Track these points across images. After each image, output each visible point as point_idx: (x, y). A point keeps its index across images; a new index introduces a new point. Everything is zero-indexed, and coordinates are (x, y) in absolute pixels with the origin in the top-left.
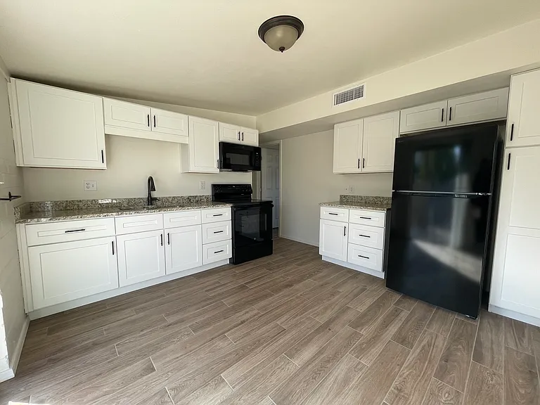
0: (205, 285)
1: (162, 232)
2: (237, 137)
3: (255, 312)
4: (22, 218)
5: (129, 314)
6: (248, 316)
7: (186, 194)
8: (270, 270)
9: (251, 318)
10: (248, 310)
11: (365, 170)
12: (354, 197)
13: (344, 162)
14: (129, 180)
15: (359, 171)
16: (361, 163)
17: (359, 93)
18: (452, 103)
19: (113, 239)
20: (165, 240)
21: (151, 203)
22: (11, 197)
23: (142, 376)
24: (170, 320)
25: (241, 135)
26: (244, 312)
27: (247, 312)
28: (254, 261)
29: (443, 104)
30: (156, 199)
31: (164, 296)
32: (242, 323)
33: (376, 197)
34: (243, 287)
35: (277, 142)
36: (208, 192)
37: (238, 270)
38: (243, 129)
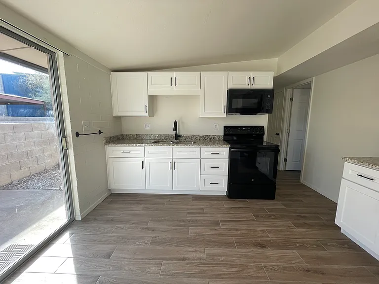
0: (193, 207)
1: (171, 160)
2: (247, 83)
3: (202, 255)
4: (107, 143)
5: (138, 209)
6: (193, 255)
7: (202, 133)
8: (257, 216)
9: (193, 259)
10: (198, 249)
19: (143, 160)
20: (173, 166)
21: (178, 139)
22: (100, 132)
23: (103, 257)
24: (150, 225)
25: (251, 80)
26: (193, 249)
27: (196, 251)
28: (248, 201)
30: (180, 136)
31: (164, 204)
32: (184, 259)
34: (216, 223)
35: (308, 81)
36: (221, 133)
37: (227, 204)
38: (253, 74)
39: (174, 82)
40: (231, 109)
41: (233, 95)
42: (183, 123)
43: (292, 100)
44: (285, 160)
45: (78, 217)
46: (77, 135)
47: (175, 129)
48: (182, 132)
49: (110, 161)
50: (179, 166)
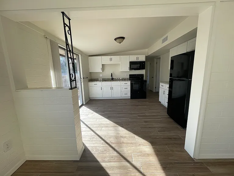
2: (136, 59)
4: (89, 81)
14: (107, 74)
19: (101, 87)
20: (112, 88)
21: (112, 79)
22: (87, 78)
36: (128, 77)
38: (138, 56)
39: (111, 59)
40: (131, 69)
41: (132, 63)
42: (114, 74)
43: (157, 63)
44: (156, 88)
45: (84, 103)
46: (83, 78)
47: (112, 76)
48: (114, 77)
49: (90, 88)
50: (114, 88)
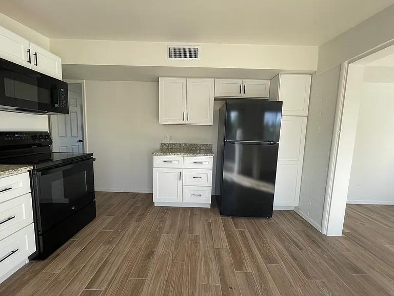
11: (188, 123)
12: (174, 144)
13: (170, 113)
15: (184, 123)
16: (186, 116)
17: (193, 54)
18: (246, 82)
25: (33, 56)
29: (239, 82)
33: (192, 145)
